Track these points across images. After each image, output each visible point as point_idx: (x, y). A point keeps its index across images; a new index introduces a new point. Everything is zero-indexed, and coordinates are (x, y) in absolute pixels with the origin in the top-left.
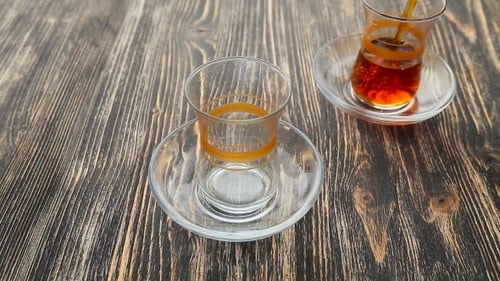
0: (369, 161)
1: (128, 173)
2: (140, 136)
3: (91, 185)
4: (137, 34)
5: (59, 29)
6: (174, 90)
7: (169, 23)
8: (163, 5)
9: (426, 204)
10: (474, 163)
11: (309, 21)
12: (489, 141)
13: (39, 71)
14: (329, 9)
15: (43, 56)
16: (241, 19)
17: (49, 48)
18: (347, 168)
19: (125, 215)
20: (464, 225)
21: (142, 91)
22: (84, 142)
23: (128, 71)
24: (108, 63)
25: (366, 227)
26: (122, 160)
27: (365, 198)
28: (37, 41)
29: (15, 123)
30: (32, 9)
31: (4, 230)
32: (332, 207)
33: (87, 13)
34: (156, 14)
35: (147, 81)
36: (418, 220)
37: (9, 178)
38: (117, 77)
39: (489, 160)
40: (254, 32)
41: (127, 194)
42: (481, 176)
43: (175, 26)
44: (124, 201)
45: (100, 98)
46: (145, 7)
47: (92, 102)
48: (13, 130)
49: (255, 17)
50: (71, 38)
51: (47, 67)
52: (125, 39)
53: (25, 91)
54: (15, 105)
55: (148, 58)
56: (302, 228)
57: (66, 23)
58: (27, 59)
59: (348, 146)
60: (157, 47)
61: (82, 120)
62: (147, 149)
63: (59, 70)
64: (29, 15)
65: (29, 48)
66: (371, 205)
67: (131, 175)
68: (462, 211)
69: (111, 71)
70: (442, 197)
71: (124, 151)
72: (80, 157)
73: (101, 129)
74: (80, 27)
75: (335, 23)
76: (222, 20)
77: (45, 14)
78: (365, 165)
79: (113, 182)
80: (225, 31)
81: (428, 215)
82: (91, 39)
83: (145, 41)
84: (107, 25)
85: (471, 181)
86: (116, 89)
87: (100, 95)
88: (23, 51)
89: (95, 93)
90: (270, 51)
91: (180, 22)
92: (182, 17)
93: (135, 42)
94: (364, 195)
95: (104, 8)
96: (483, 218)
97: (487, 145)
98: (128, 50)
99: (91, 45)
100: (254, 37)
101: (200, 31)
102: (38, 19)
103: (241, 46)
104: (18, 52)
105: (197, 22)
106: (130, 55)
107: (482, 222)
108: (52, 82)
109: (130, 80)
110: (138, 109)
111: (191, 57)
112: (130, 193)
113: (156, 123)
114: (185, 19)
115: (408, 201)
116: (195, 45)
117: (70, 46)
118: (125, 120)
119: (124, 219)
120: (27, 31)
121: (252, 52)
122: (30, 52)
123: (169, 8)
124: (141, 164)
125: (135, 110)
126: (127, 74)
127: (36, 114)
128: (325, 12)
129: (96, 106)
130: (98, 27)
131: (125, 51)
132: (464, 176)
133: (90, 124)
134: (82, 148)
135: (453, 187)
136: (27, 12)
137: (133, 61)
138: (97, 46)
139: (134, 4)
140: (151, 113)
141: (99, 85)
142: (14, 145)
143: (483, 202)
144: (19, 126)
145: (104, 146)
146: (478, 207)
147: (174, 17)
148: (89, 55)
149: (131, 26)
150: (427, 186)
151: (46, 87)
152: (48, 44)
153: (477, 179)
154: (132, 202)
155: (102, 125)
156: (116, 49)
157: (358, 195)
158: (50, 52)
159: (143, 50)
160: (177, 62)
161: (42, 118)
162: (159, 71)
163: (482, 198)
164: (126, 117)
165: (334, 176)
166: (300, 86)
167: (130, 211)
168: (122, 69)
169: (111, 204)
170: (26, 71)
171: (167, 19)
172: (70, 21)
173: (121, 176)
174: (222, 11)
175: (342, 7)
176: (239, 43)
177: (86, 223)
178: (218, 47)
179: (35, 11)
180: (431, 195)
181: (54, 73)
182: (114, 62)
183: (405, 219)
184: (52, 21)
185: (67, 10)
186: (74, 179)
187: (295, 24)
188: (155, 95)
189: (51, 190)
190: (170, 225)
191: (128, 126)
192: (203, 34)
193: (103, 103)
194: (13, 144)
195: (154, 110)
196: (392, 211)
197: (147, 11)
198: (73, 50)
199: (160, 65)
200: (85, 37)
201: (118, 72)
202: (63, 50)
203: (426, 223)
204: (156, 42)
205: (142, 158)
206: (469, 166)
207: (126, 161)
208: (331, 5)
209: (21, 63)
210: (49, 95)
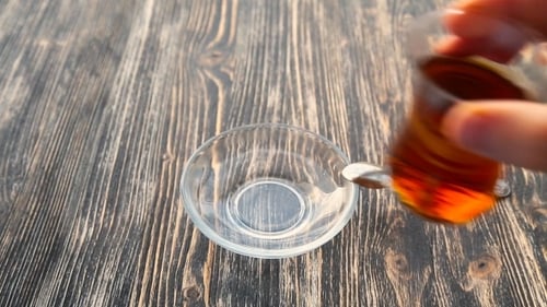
0: (403, 217)
1: (138, 233)
2: (149, 188)
3: (97, 248)
4: (143, 60)
5: (53, 54)
6: (186, 131)
7: (179, 46)
8: (172, 24)
9: (464, 269)
10: (520, 220)
11: (339, 42)
12: (539, 192)
13: (33, 107)
14: (363, 26)
15: (37, 89)
16: (261, 40)
17: (42, 79)
18: (378, 227)
19: (136, 282)
20: (505, 294)
21: (150, 132)
22: (88, 195)
23: (134, 106)
24: (111, 97)
25: (398, 297)
26: (130, 217)
27: (399, 262)
28: (29, 70)
29: (10, 173)
30: (21, 28)
31: (5, 301)
32: (361, 273)
33: (84, 32)
34: (164, 35)
35: (156, 119)
36: (455, 288)
37: (6, 240)
38: (121, 115)
39: (537, 216)
40: (276, 57)
41: (137, 257)
42: (527, 236)
43: (186, 50)
44: (134, 266)
45: (104, 140)
46: (151, 26)
47: (95, 147)
48: (8, 181)
49: (277, 37)
50: (67, 65)
51: (42, 102)
52: (129, 67)
53: (19, 133)
54: (8, 151)
55: (156, 91)
56: (328, 297)
57: (61, 47)
58: (18, 93)
59: (381, 200)
60: (166, 76)
61: (85, 169)
62: (158, 204)
63: (55, 107)
64: (18, 36)
65: (20, 79)
66: (404, 271)
67: (142, 236)
68: (504, 278)
69: (114, 108)
70: (482, 260)
71: (132, 207)
72: (84, 215)
73: (106, 180)
74: (77, 52)
75: (369, 46)
76: (240, 41)
77: (35, 34)
78: (399, 223)
79: (121, 244)
80: (244, 56)
81: (466, 282)
82: (91, 67)
83: (153, 69)
84: (108, 48)
85: (516, 242)
86: (121, 130)
87: (103, 138)
88: (13, 83)
89: (98, 136)
90: (294, 82)
91: (191, 44)
92: (194, 38)
93: (141, 69)
94: (397, 258)
95: (103, 27)
96: (526, 286)
97: (536, 199)
98: (133, 81)
99: (91, 74)
100: (276, 64)
101: (215, 56)
102: (28, 41)
103: (262, 75)
104: (8, 83)
105: (211, 44)
106: (136, 87)
107: (525, 292)
108: (49, 121)
109: (136, 118)
110: (147, 155)
111: (205, 89)
112: (140, 256)
113: (167, 172)
114: (198, 40)
115: (445, 266)
116: (209, 75)
117: (67, 77)
118: (132, 168)
119: (135, 288)
120: (16, 57)
121: (274, 83)
122: (22, 84)
123: (178, 26)
124: (151, 222)
125: (143, 156)
126: (132, 112)
127: (32, 163)
128: (358, 31)
129: (99, 151)
130: (97, 52)
131: (129, 82)
132: (508, 235)
133: (93, 174)
134: (86, 202)
135: (495, 249)
136: (15, 32)
137: (139, 95)
138: (97, 75)
139: (138, 21)
140: (162, 160)
141: (101, 125)
142: (10, 201)
143: (528, 266)
144: (14, 177)
145: (111, 201)
146: (521, 273)
147: (185, 38)
148: (90, 87)
149: (135, 50)
150: (467, 248)
151: (42, 128)
152: (41, 73)
153: (523, 240)
154: (143, 268)
155: (107, 175)
156: (119, 80)
157: (390, 259)
158: (45, 83)
159: (150, 80)
160: (189, 95)
161: (40, 167)
162: (169, 107)
163: (526, 262)
164: (133, 164)
165: (364, 235)
166: (328, 126)
167: (141, 277)
168: (127, 105)
169: (121, 270)
170: (18, 108)
171: (176, 41)
172: (64, 43)
173: (130, 237)
174: (239, 30)
175: (378, 25)
176: (259, 71)
177: (93, 293)
178: (235, 76)
179: (24, 31)
180: (471, 258)
181: (50, 109)
182: (118, 96)
183: (441, 286)
184: (44, 43)
185: (61, 30)
186: (78, 241)
187: (323, 47)
188: (165, 137)
189: (54, 254)
190: (185, 294)
191: (137, 177)
192: (219, 60)
193: (108, 148)
194: (9, 198)
195: (164, 157)
196: (427, 277)
197: (154, 30)
198: (70, 81)
199: (170, 101)
200: (84, 65)
201: (123, 109)
202: (59, 82)
203: (463, 292)
204: (165, 71)
205: (153, 215)
206: (515, 225)
207: (135, 218)
208: (365, 21)
209: (12, 98)
210: (45, 139)
